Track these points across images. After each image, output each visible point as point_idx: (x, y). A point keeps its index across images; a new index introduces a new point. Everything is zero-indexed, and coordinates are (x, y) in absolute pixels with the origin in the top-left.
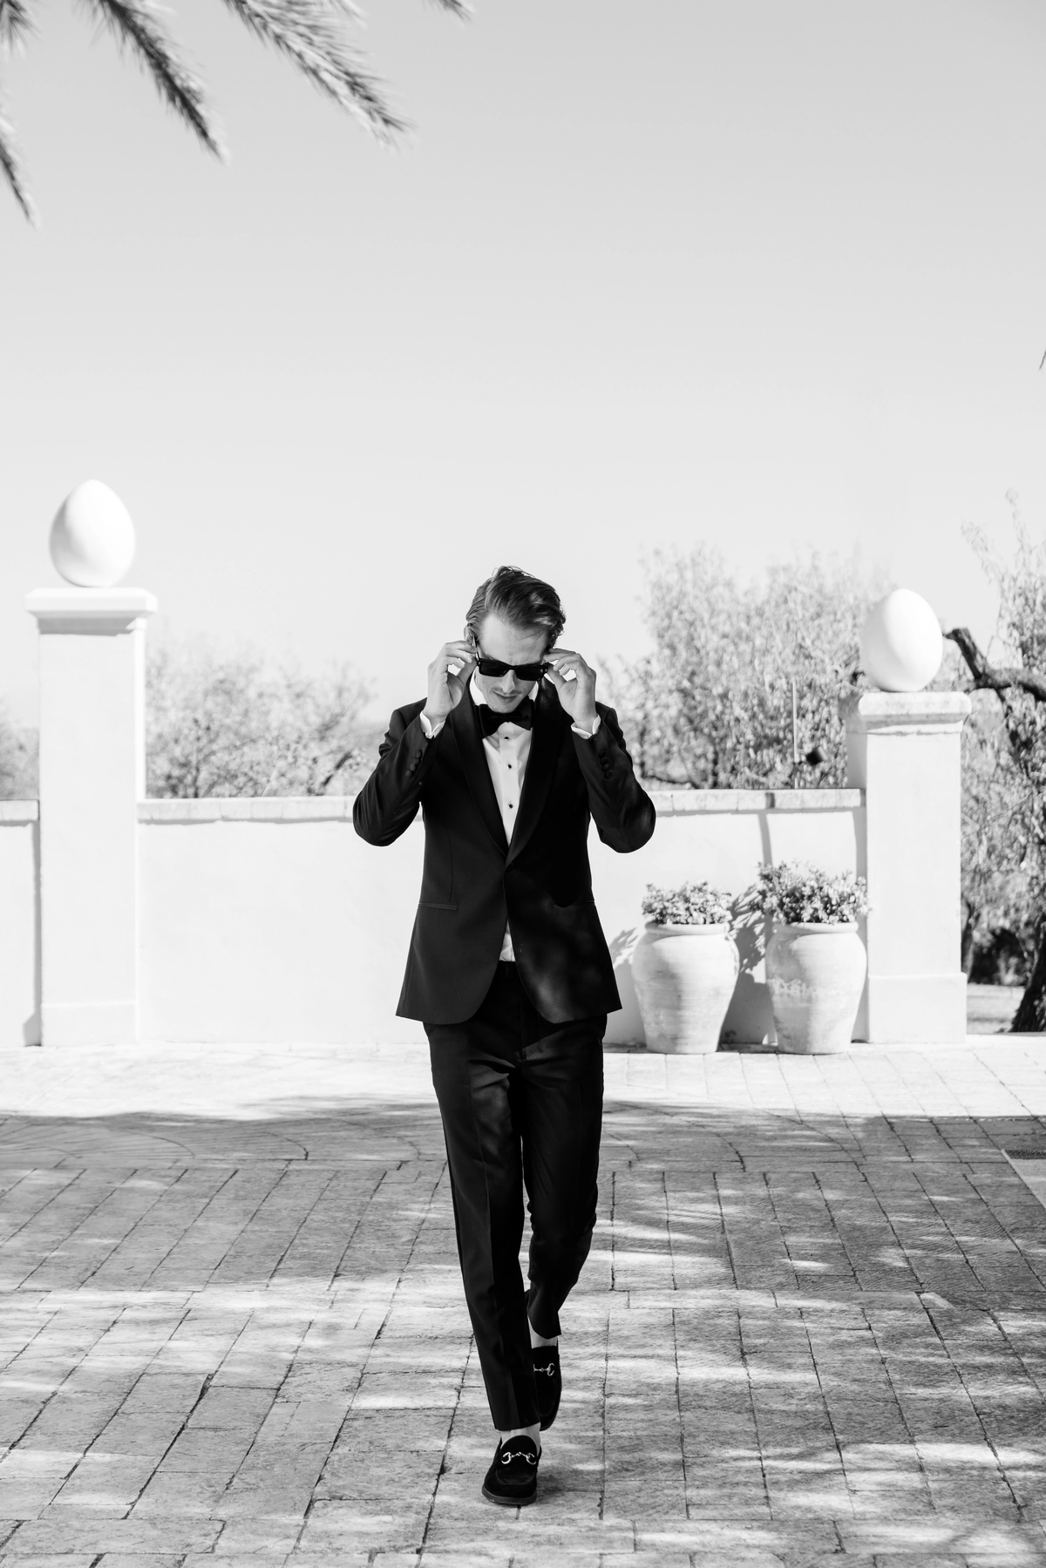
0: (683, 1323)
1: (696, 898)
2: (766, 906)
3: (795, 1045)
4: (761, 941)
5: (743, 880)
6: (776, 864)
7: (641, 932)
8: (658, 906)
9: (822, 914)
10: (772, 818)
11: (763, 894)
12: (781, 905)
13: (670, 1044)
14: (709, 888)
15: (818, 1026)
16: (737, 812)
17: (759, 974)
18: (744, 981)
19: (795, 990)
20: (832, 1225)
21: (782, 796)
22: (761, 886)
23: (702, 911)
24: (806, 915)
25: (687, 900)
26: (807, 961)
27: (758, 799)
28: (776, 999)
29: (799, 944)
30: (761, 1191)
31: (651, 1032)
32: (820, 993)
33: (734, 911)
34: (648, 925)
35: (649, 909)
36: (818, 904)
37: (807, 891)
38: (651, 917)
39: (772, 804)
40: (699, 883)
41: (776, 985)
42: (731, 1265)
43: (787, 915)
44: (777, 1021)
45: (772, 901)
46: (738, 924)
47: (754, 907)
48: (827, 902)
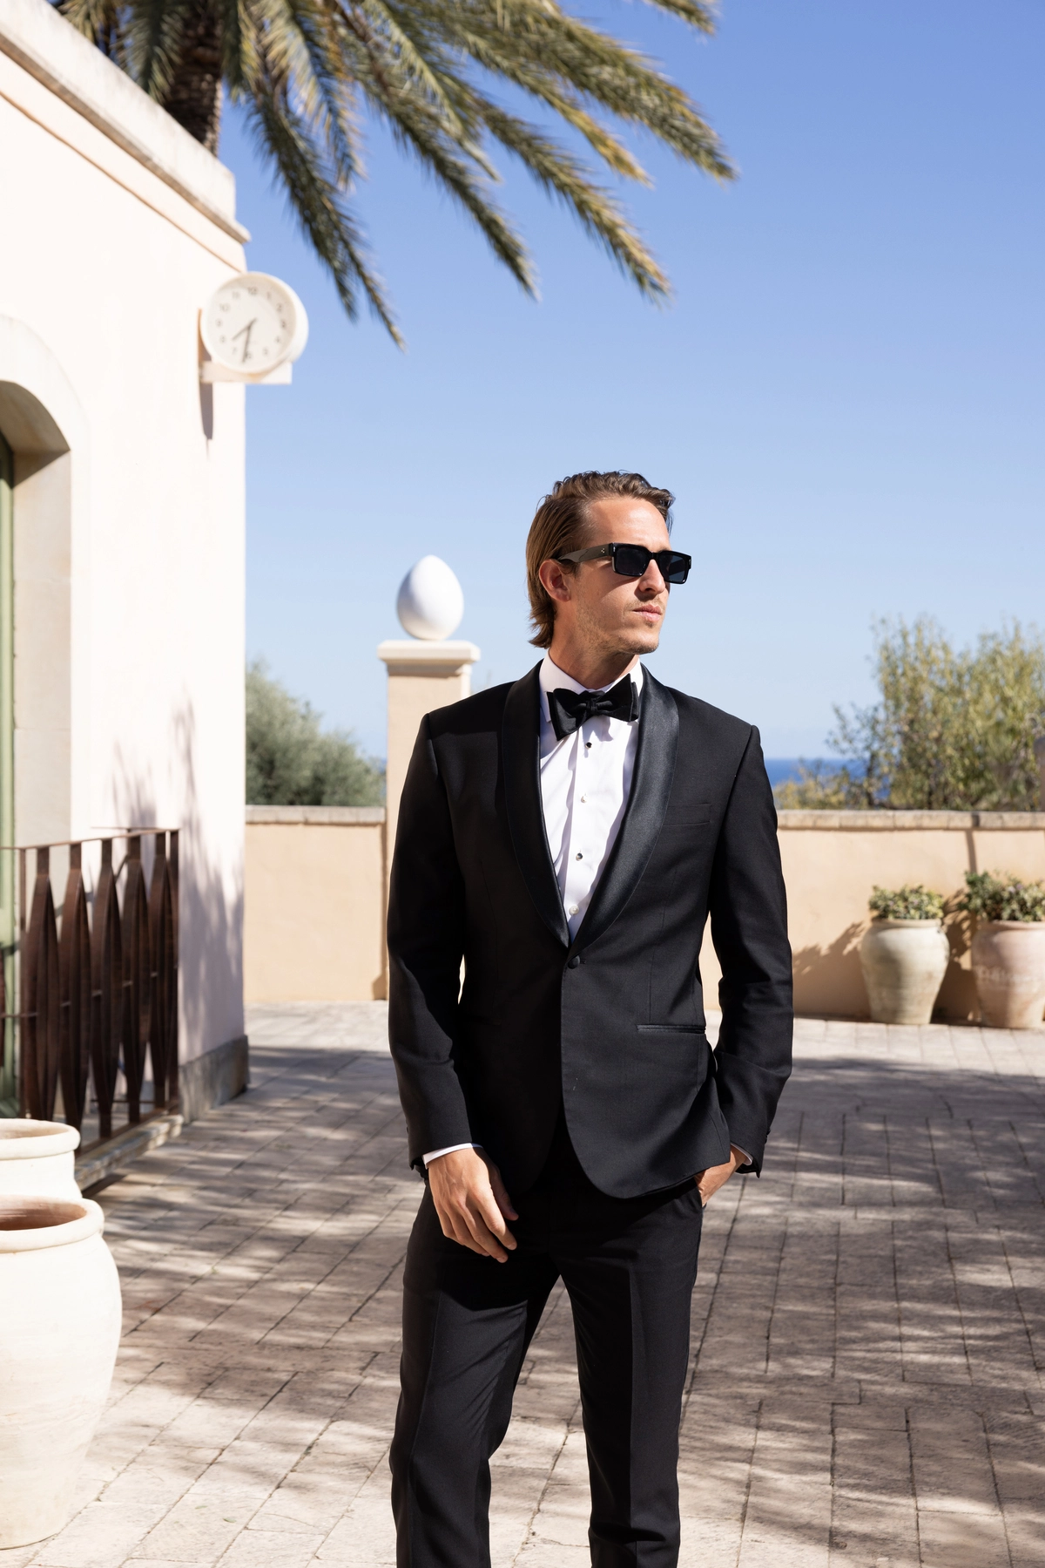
0: (900, 1232)
1: (914, 899)
2: (972, 906)
3: (996, 1017)
4: (967, 935)
5: (953, 883)
6: (980, 872)
7: (867, 924)
8: (881, 903)
9: (1018, 914)
10: (977, 835)
11: (969, 896)
12: (984, 905)
13: (891, 1015)
14: (925, 890)
15: (1015, 1006)
16: (947, 829)
17: (965, 961)
18: (953, 968)
19: (996, 976)
20: (1025, 1163)
21: (985, 818)
22: (967, 890)
23: (918, 908)
24: (1005, 914)
25: (905, 900)
26: (1006, 952)
27: (964, 819)
28: (980, 983)
29: (1001, 938)
30: (965, 1132)
31: (875, 1006)
32: (1017, 979)
33: (945, 909)
34: (874, 920)
35: (874, 906)
36: (1015, 906)
37: (1006, 895)
38: (875, 913)
39: (977, 824)
40: (916, 886)
41: (980, 971)
42: (940, 1189)
43: (989, 914)
44: (980, 1001)
45: (978, 902)
46: (949, 920)
47: (961, 907)
48: (1022, 904)
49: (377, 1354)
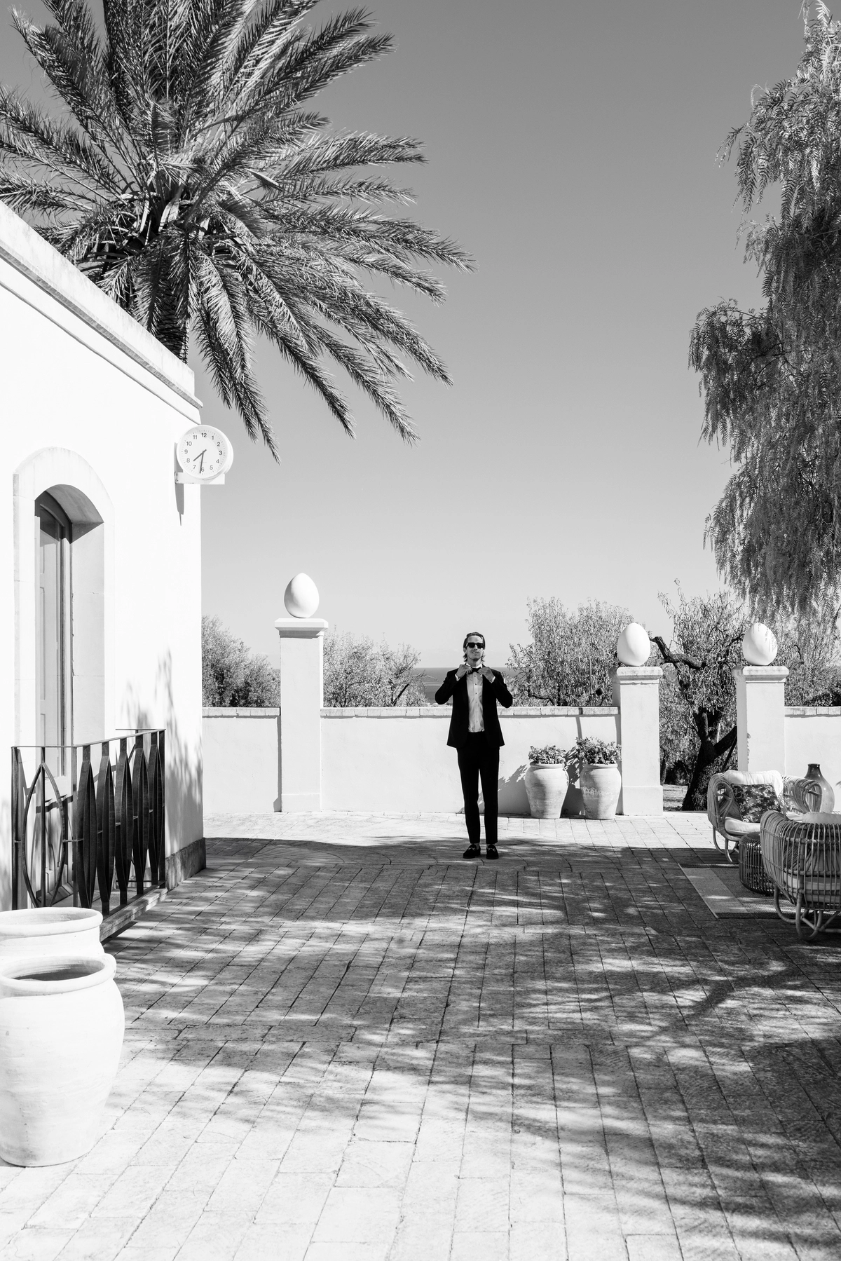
0: (546, 940)
1: (551, 753)
2: (580, 756)
3: (593, 815)
4: (578, 770)
5: (568, 743)
6: (584, 738)
7: (528, 766)
8: (535, 755)
9: (603, 760)
10: (581, 719)
11: (578, 750)
12: (586, 756)
13: (541, 814)
14: (556, 748)
15: (602, 808)
16: (567, 716)
17: (577, 785)
18: (571, 788)
19: (592, 792)
20: (608, 896)
21: (586, 710)
22: (577, 747)
23: (553, 758)
24: (596, 760)
25: (547, 753)
26: (597, 780)
27: (575, 711)
28: (584, 796)
29: (594, 772)
30: (579, 882)
31: (533, 809)
32: (603, 793)
33: (567, 758)
34: (531, 764)
35: (531, 757)
36: (601, 756)
37: (597, 750)
38: (532, 760)
39: (581, 713)
40: (552, 746)
41: (584, 789)
42: (566, 914)
43: (588, 760)
44: (585, 805)
45: (583, 754)
46: (568, 763)
47: (575, 757)
48: (605, 754)
49: (271, 1027)
